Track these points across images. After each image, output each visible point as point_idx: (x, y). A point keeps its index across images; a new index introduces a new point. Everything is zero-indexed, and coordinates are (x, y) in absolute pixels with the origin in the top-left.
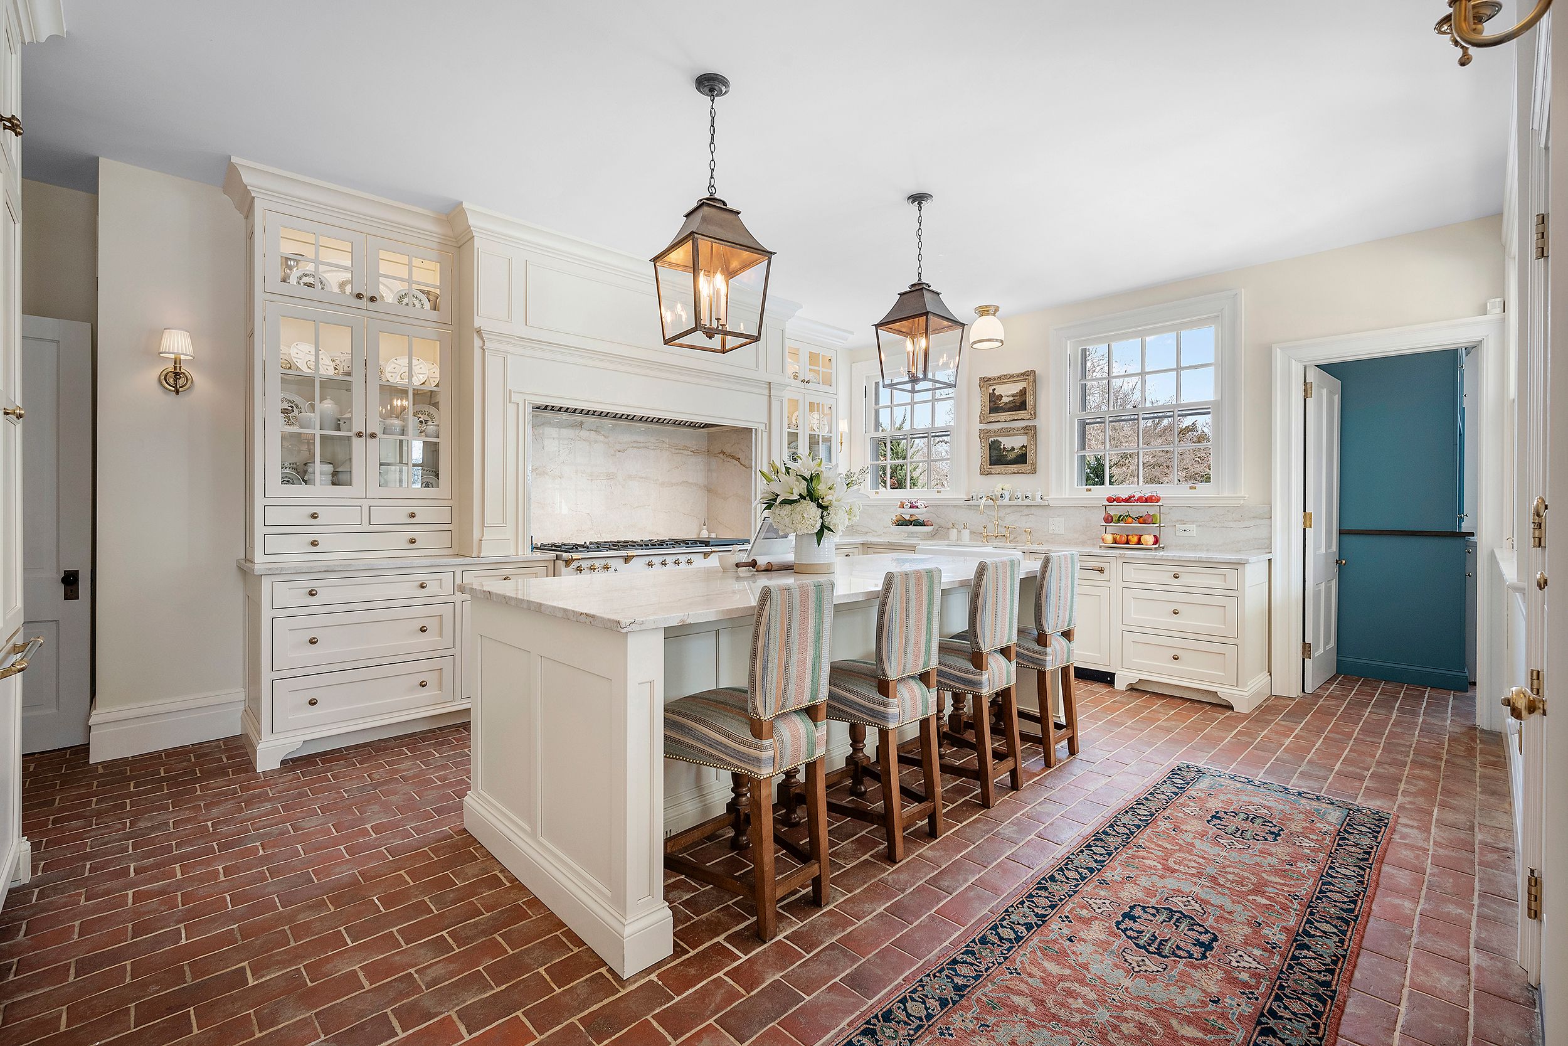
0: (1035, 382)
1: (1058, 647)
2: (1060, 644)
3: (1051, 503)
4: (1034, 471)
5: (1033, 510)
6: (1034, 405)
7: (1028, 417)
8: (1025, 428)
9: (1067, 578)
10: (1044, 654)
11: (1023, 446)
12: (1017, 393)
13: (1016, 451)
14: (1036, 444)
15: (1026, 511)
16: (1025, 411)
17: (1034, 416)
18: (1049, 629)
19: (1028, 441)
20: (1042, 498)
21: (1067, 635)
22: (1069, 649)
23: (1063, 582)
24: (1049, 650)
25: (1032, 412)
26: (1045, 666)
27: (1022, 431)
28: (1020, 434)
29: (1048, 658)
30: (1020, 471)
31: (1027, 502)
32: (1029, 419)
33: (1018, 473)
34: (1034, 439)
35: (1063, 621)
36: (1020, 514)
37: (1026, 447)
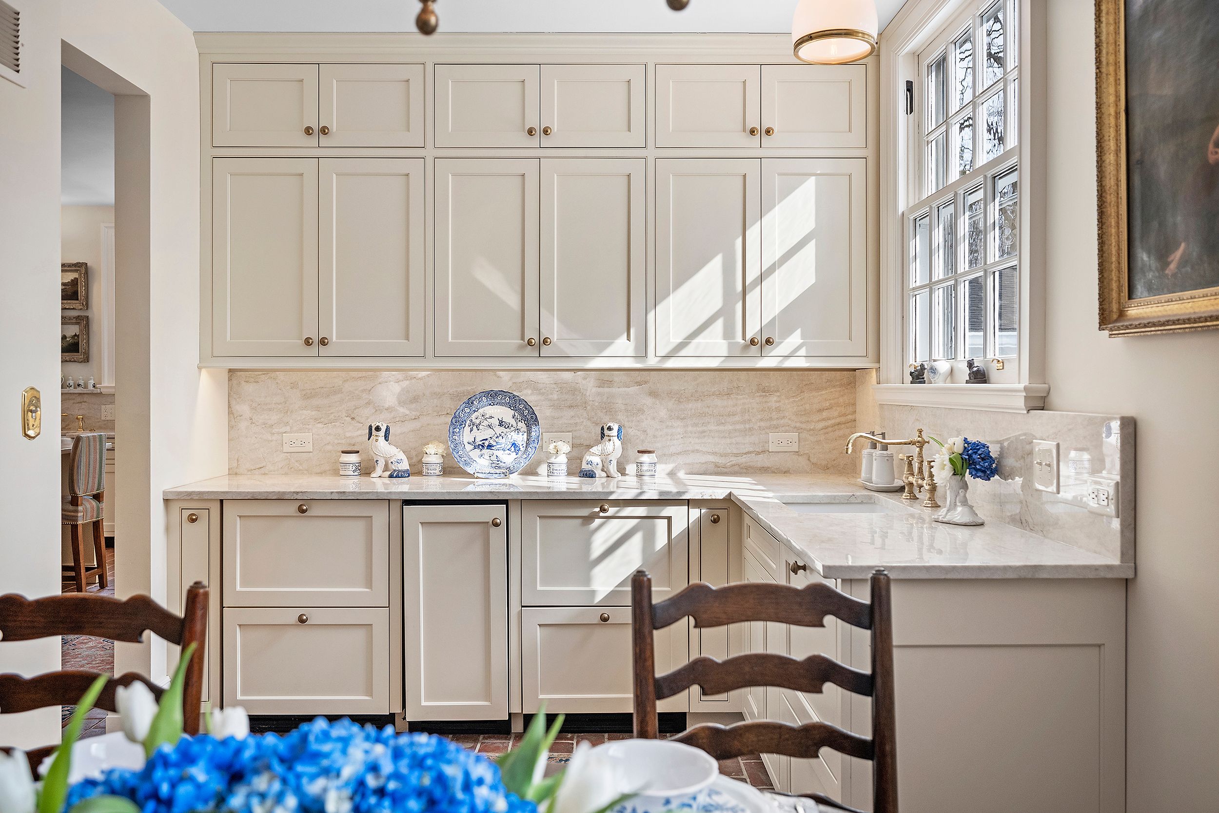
0: (87, 274)
1: (88, 506)
2: (90, 503)
3: (104, 391)
4: (87, 360)
5: (86, 398)
6: (86, 295)
7: (80, 307)
8: (78, 317)
9: (95, 453)
10: (77, 511)
11: (76, 335)
12: (69, 282)
13: (68, 339)
14: (88, 334)
15: (79, 399)
16: (77, 302)
17: (87, 306)
18: (80, 493)
19: (81, 330)
20: (94, 387)
21: (98, 497)
22: (98, 508)
23: (92, 456)
24: (80, 508)
25: (84, 303)
26: (77, 521)
27: (74, 321)
28: (72, 324)
29: (80, 514)
30: (73, 360)
31: (79, 390)
32: (81, 309)
33: (70, 361)
34: (87, 329)
35: (93, 486)
36: (73, 401)
37: (78, 336)
